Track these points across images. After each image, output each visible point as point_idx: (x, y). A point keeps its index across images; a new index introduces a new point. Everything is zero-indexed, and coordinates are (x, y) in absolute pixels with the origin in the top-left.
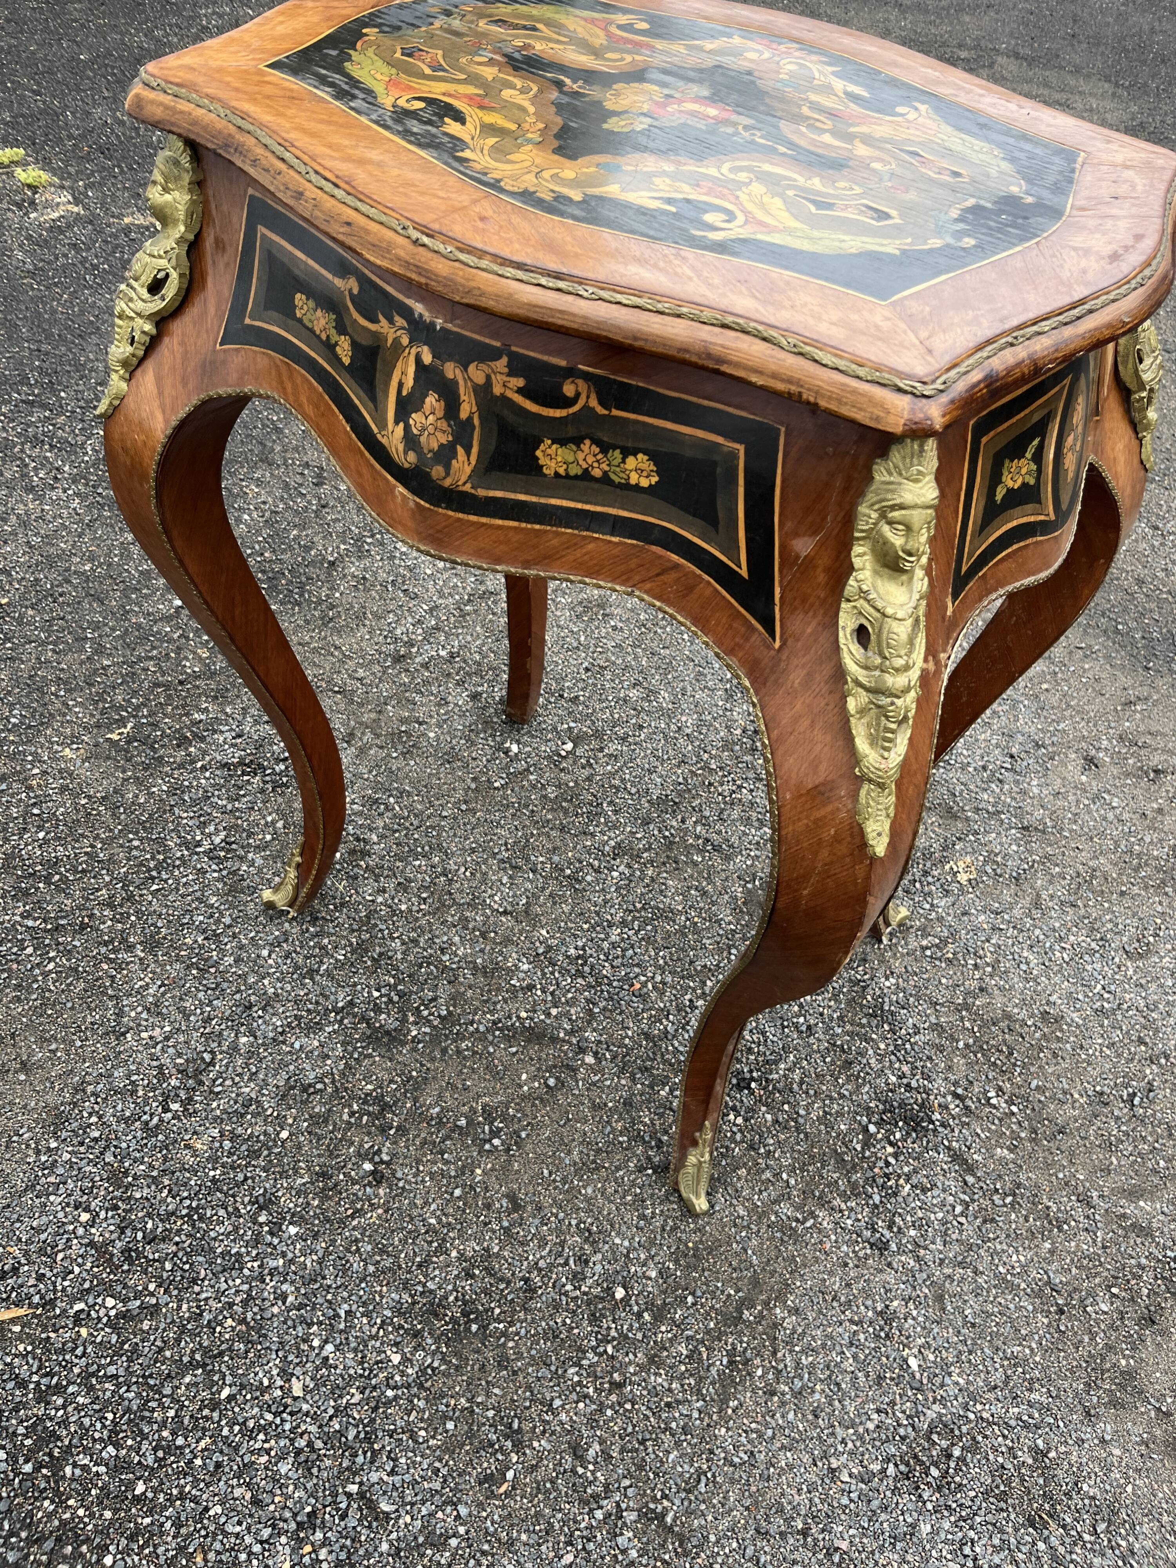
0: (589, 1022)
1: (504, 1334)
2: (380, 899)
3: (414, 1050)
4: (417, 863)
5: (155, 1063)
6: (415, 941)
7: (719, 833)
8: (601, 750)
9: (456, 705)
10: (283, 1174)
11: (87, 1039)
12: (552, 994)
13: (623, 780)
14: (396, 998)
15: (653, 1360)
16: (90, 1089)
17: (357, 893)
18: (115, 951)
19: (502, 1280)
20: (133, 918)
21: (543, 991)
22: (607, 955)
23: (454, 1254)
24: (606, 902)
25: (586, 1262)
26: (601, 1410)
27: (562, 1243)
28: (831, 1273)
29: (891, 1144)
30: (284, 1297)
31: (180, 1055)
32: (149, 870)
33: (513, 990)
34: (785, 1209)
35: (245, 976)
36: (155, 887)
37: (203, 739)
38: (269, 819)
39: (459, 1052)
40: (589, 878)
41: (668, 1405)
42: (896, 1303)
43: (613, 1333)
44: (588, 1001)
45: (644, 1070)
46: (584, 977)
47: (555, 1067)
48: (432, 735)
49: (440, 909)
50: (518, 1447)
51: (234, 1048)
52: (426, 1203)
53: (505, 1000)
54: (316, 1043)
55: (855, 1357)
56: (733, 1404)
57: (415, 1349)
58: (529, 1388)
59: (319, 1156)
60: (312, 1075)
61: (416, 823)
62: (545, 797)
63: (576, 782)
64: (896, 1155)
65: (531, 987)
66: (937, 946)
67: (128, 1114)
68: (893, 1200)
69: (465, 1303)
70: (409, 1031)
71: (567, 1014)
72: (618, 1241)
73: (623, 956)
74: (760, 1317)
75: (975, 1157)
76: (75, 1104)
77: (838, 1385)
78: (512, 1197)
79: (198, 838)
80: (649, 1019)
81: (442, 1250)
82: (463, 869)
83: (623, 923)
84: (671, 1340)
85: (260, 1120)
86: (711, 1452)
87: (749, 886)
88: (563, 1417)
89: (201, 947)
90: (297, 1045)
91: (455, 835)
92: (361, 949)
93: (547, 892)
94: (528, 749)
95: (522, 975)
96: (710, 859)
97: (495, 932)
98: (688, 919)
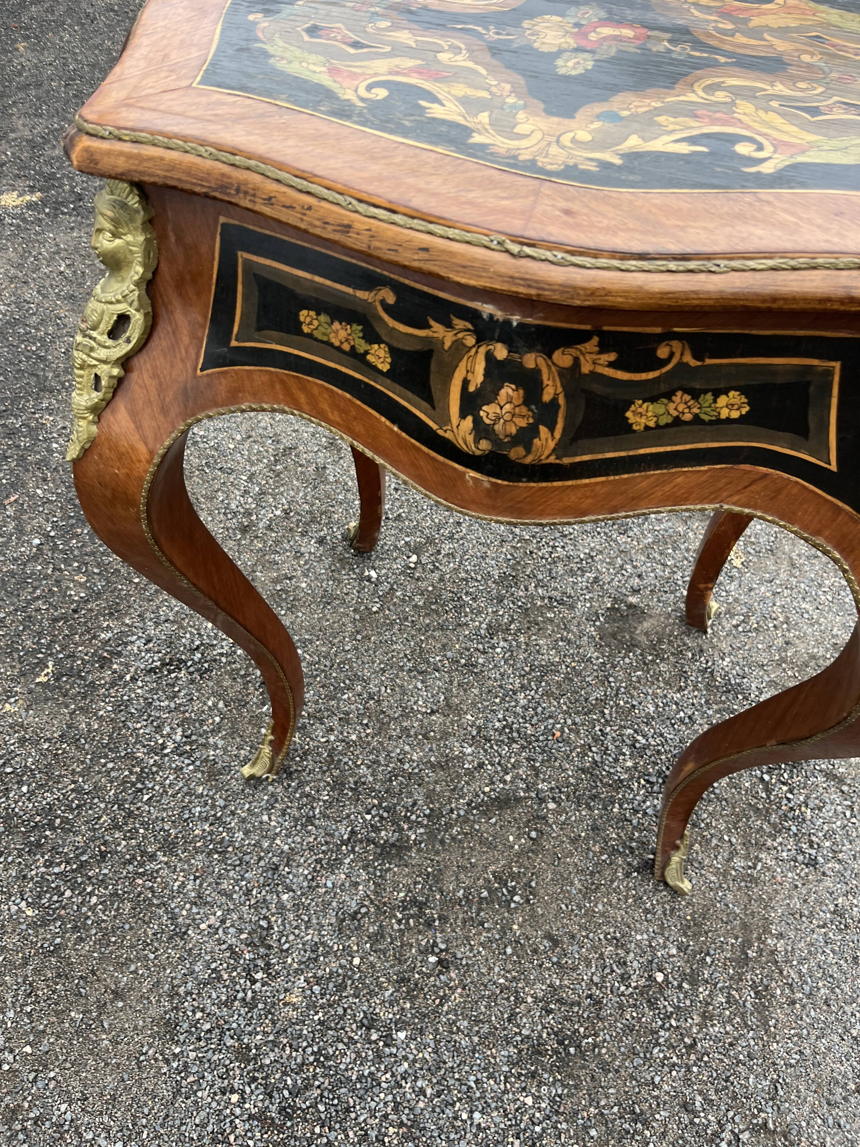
0: (537, 776)
1: (595, 1045)
2: (332, 738)
3: (419, 850)
4: (346, 696)
5: (224, 947)
6: (376, 762)
7: (555, 589)
8: (439, 552)
9: (310, 553)
10: (372, 994)
11: (157, 950)
12: (499, 764)
13: (467, 572)
14: (385, 815)
15: (707, 1017)
16: (182, 990)
17: (312, 739)
18: (141, 865)
19: (572, 1004)
20: (141, 831)
21: (492, 765)
22: (524, 718)
23: (530, 1000)
24: (502, 675)
25: (625, 963)
26: (689, 1070)
27: (601, 956)
28: (790, 897)
29: (784, 784)
30: (422, 1091)
31: (241, 931)
32: (134, 784)
33: (469, 773)
34: (739, 863)
35: (258, 845)
36: (146, 797)
37: (119, 654)
38: (210, 703)
39: (453, 839)
40: (481, 661)
41: (731, 1044)
42: (840, 900)
43: (670, 1009)
44: (528, 759)
45: (593, 797)
46: (516, 742)
47: (529, 821)
48: (304, 585)
49: (382, 728)
50: (646, 1124)
51: (281, 907)
52: (490, 969)
53: (467, 783)
54: (343, 876)
55: (833, 951)
56: (772, 1023)
57: (539, 1086)
58: (632, 1078)
59: (392, 966)
60: (354, 904)
61: (328, 663)
62: (416, 606)
63: (433, 585)
64: (791, 791)
65: (481, 765)
66: (743, 621)
67: (224, 998)
68: (804, 825)
69: (556, 1034)
70: (409, 837)
71: (517, 776)
72: (639, 937)
73: (536, 714)
74: (760, 951)
75: (841, 770)
76: (176, 1008)
77: (831, 976)
78: (549, 936)
79: (161, 741)
80: (578, 756)
81: (519, 1001)
82: (383, 689)
83: (523, 687)
84: (709, 995)
85: (331, 958)
86: (774, 1064)
87: (598, 623)
88: (666, 1087)
89: (211, 833)
90: (329, 884)
91: (363, 663)
92: (338, 785)
93: (455, 683)
94: (384, 571)
95: (470, 758)
96: (560, 612)
97: (433, 731)
98: (567, 667)
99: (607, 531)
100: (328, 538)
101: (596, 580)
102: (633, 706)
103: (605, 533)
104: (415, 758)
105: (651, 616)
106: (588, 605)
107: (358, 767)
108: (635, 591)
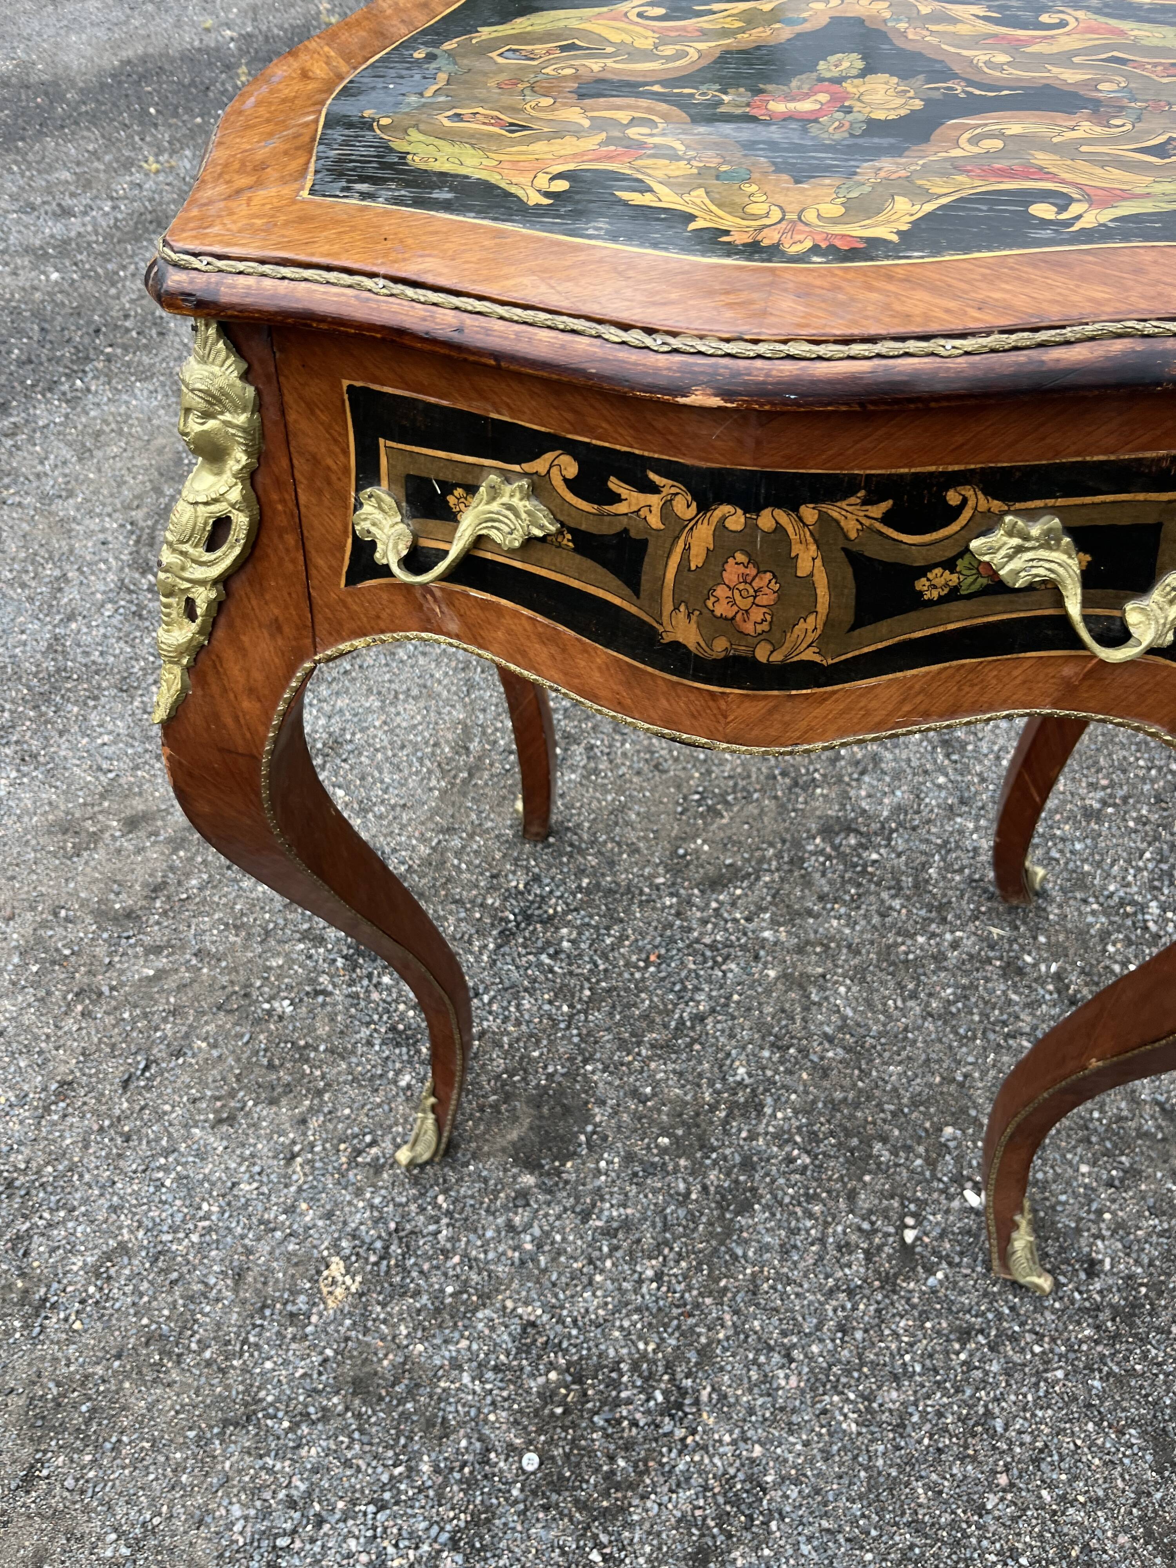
2: (948, 936)
3: (808, 830)
8: (869, 1255)
12: (726, 921)
13: (810, 1215)
14: (855, 859)
17: (975, 934)
21: (735, 921)
22: (698, 976)
28: (410, 820)
33: (763, 911)
34: (456, 844)
40: (766, 1053)
44: (691, 929)
46: (708, 947)
47: (687, 867)
48: (1084, 1169)
53: (764, 899)
61: (992, 1036)
63: (865, 1184)
65: (750, 921)
70: (822, 841)
71: (703, 911)
73: (682, 982)
87: (589, 1128)
90: (898, 794)
91: (940, 1041)
92: (920, 886)
93: (798, 1018)
94: (956, 1204)
95: (764, 924)
96: (648, 1148)
97: (816, 954)
98: (639, 1054)
99: (559, 1328)
100: (1083, 1276)
101: (586, 1216)
102: (550, 1002)
103: (561, 1321)
104: (835, 923)
105: (504, 1150)
106: (603, 1164)
107: (903, 906)
108: (523, 1197)
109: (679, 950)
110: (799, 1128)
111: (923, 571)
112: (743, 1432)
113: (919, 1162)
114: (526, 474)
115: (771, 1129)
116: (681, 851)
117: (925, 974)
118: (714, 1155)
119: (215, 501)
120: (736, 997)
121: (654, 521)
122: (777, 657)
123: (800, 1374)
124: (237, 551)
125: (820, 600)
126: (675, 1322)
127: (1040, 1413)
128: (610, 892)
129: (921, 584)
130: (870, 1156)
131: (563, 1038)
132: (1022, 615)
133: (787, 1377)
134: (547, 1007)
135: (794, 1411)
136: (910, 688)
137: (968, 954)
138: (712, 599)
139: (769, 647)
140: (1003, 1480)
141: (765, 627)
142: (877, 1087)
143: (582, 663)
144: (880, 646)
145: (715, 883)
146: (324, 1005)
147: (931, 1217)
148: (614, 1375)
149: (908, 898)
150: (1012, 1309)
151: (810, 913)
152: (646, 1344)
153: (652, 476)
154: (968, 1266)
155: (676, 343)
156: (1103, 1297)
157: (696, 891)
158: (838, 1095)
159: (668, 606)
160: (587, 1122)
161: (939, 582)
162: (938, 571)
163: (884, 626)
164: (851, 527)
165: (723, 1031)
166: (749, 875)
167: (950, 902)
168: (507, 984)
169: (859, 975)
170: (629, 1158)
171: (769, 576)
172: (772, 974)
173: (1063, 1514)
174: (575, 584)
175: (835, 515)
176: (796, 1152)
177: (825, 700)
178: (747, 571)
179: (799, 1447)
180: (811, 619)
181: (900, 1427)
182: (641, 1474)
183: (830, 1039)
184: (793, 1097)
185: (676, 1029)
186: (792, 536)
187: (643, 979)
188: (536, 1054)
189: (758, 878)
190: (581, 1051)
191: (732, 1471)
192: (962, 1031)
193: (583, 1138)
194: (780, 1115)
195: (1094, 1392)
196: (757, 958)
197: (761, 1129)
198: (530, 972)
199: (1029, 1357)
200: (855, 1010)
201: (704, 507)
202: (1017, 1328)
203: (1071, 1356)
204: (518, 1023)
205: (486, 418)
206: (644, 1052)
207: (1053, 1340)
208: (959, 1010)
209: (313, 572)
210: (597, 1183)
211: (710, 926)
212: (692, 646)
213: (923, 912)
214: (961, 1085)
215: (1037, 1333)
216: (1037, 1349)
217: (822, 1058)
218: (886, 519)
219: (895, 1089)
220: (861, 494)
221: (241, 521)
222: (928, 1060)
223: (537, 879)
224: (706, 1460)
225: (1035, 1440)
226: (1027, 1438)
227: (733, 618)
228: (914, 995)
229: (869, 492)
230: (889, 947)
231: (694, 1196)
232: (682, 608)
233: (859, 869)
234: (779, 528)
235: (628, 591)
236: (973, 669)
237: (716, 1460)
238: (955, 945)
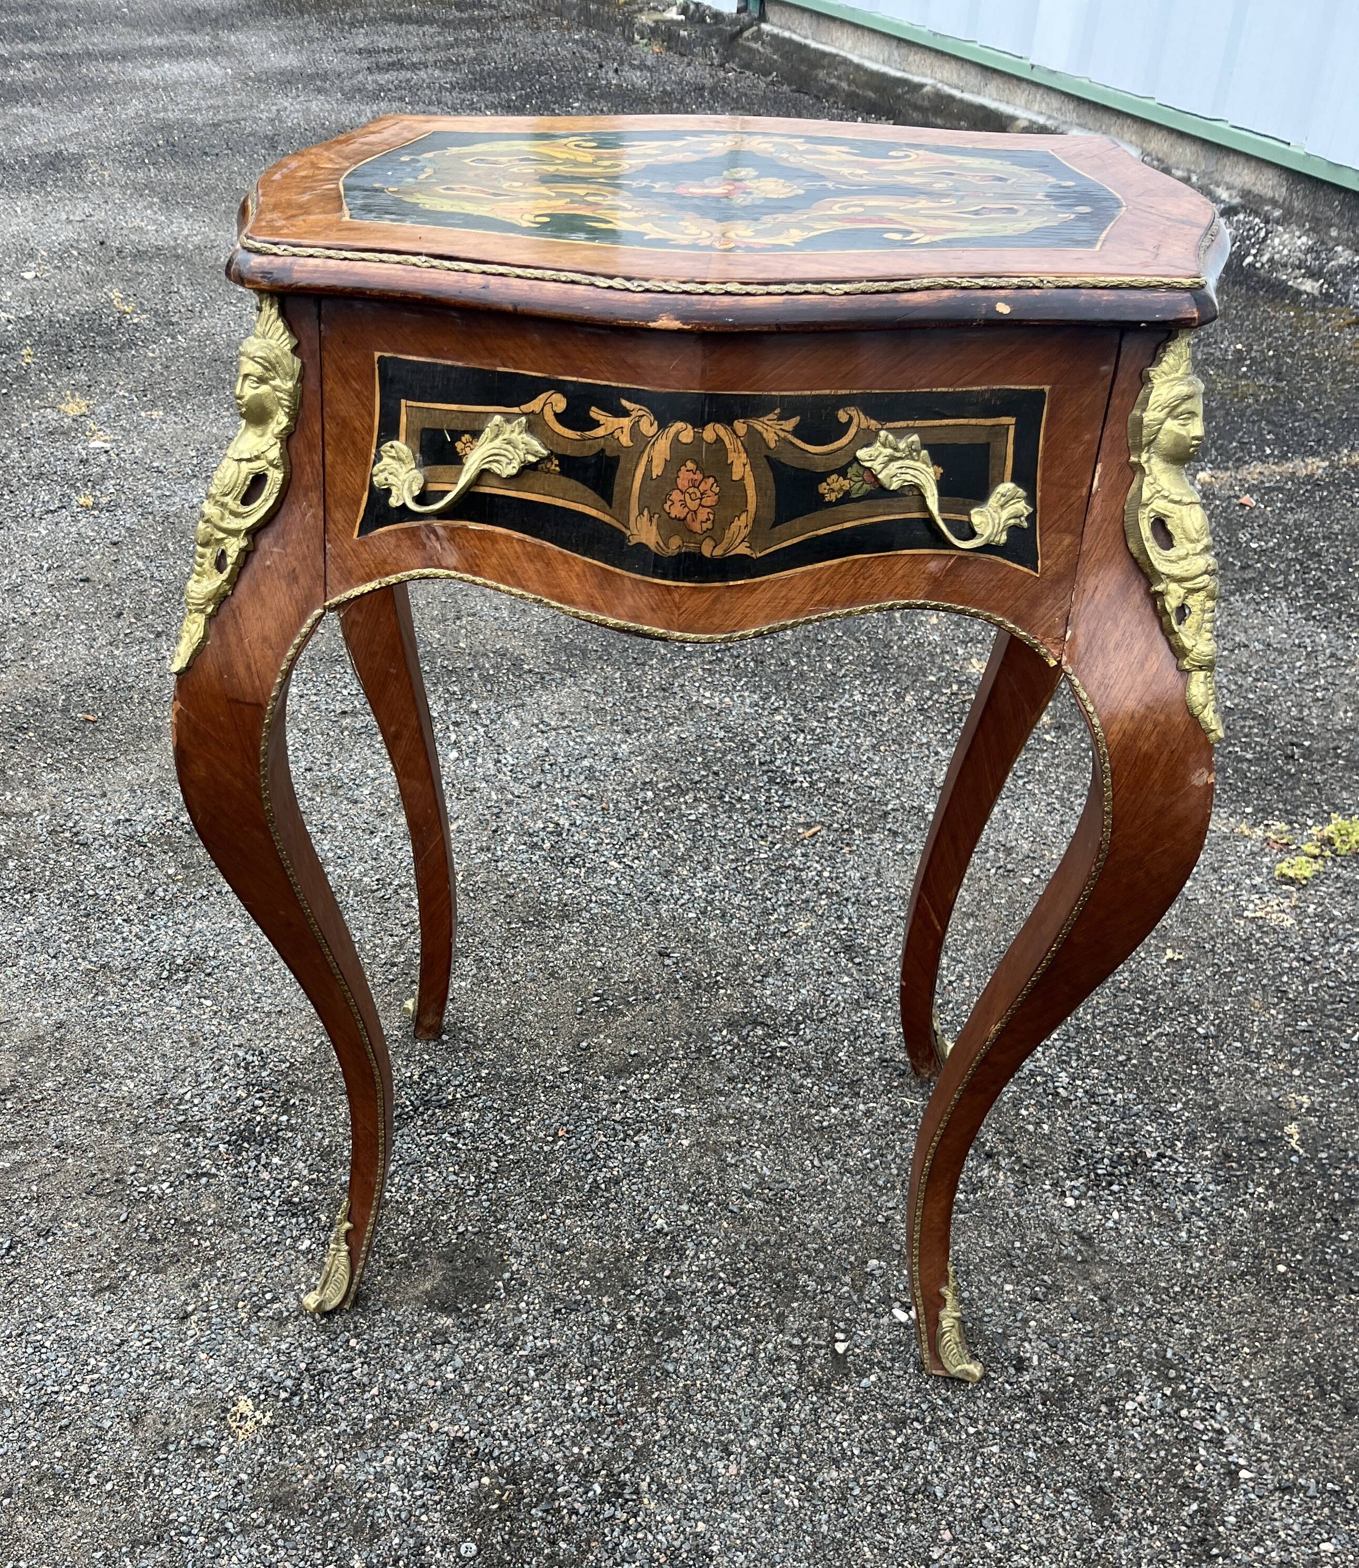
2: (861, 1107)
8: (801, 1366)
13: (740, 1336)
17: (888, 1104)
21: (645, 1101)
22: (609, 1147)
29: (262, 1114)
33: (673, 1091)
38: (1045, 1127)
40: (685, 1207)
44: (600, 1108)
47: (592, 1056)
48: (1008, 1287)
49: (800, 1123)
53: (673, 1081)
54: (790, 998)
60: (770, 982)
63: (793, 1309)
65: (658, 1098)
73: (593, 1152)
80: (534, 1116)
87: (506, 1276)
91: (860, 1192)
92: (831, 1067)
93: (715, 1178)
94: (885, 1321)
95: (674, 1103)
96: (569, 1289)
97: (730, 1125)
98: (553, 1213)
99: (488, 1441)
100: (1012, 1371)
101: (509, 1348)
102: (456, 1174)
104: (747, 1100)
105: (417, 1299)
106: (523, 1305)
107: (814, 1084)
108: (441, 1336)
109: (588, 1126)
110: (723, 1268)
111: (823, 477)
112: (685, 1513)
113: (846, 1289)
114: (524, 414)
115: (694, 1268)
116: (584, 1044)
117: (841, 1139)
118: (638, 1292)
119: (257, 458)
120: (650, 1163)
121: (625, 440)
122: (718, 552)
123: (739, 1463)
124: (271, 503)
125: (749, 500)
126: (610, 1428)
127: (979, 1481)
128: (510, 1080)
129: (823, 488)
130: (797, 1286)
131: (471, 1203)
132: (897, 517)
133: (726, 1467)
134: (452, 1177)
135: (735, 1493)
136: (819, 579)
137: (882, 1121)
138: (669, 503)
139: (712, 543)
140: (947, 1536)
141: (709, 525)
142: (799, 1230)
143: (563, 574)
144: (795, 541)
145: (622, 1071)
146: (207, 1185)
147: (861, 1333)
148: (550, 1475)
149: (820, 1078)
150: (945, 1400)
151: (720, 1092)
152: (581, 1449)
153: (625, 403)
154: (900, 1369)
155: (647, 285)
156: (1032, 1386)
157: (602, 1078)
158: (760, 1239)
159: (634, 511)
160: (503, 1272)
161: (836, 486)
162: (834, 477)
163: (798, 523)
164: (771, 438)
165: (639, 1191)
166: (657, 1063)
167: (861, 1079)
168: (408, 1159)
169: (775, 1141)
170: (550, 1299)
171: (711, 480)
172: (686, 1143)
173: (1008, 1560)
174: (560, 503)
175: (759, 428)
176: (721, 1285)
177: (755, 590)
178: (696, 477)
179: (743, 1521)
180: (744, 515)
181: (842, 1500)
182: (584, 1552)
183: (749, 1194)
184: (715, 1241)
185: (590, 1191)
186: (728, 446)
187: (552, 1152)
188: (445, 1218)
189: (665, 1066)
190: (493, 1213)
191: (677, 1544)
192: (881, 1183)
193: (500, 1284)
194: (702, 1256)
195: (1030, 1461)
196: (669, 1130)
197: (684, 1268)
198: (431, 1149)
199: (964, 1436)
200: (772, 1169)
201: (663, 426)
202: (951, 1415)
203: (1005, 1434)
204: (422, 1193)
205: (494, 372)
206: (558, 1211)
207: (987, 1423)
208: (876, 1167)
209: (331, 526)
210: (518, 1320)
211: (619, 1106)
212: (652, 546)
213: (835, 1088)
214: (883, 1225)
215: (971, 1418)
216: (971, 1430)
217: (741, 1209)
218: (796, 432)
219: (816, 1231)
220: (777, 411)
221: (275, 477)
222: (848, 1207)
223: (432, 1070)
224: (650, 1537)
225: (975, 1503)
226: (968, 1501)
227: (685, 518)
228: (830, 1156)
229: (783, 410)
230: (802, 1118)
231: (619, 1326)
232: (646, 512)
233: (768, 1054)
234: (719, 440)
235: (602, 502)
236: (864, 564)
237: (660, 1537)
238: (868, 1113)
